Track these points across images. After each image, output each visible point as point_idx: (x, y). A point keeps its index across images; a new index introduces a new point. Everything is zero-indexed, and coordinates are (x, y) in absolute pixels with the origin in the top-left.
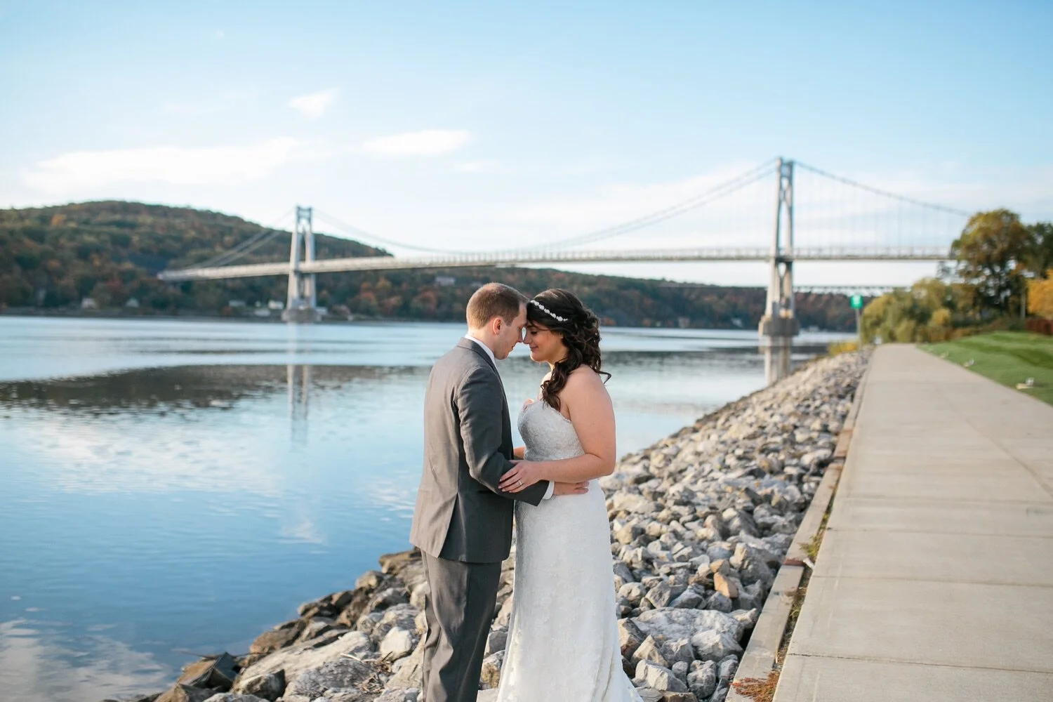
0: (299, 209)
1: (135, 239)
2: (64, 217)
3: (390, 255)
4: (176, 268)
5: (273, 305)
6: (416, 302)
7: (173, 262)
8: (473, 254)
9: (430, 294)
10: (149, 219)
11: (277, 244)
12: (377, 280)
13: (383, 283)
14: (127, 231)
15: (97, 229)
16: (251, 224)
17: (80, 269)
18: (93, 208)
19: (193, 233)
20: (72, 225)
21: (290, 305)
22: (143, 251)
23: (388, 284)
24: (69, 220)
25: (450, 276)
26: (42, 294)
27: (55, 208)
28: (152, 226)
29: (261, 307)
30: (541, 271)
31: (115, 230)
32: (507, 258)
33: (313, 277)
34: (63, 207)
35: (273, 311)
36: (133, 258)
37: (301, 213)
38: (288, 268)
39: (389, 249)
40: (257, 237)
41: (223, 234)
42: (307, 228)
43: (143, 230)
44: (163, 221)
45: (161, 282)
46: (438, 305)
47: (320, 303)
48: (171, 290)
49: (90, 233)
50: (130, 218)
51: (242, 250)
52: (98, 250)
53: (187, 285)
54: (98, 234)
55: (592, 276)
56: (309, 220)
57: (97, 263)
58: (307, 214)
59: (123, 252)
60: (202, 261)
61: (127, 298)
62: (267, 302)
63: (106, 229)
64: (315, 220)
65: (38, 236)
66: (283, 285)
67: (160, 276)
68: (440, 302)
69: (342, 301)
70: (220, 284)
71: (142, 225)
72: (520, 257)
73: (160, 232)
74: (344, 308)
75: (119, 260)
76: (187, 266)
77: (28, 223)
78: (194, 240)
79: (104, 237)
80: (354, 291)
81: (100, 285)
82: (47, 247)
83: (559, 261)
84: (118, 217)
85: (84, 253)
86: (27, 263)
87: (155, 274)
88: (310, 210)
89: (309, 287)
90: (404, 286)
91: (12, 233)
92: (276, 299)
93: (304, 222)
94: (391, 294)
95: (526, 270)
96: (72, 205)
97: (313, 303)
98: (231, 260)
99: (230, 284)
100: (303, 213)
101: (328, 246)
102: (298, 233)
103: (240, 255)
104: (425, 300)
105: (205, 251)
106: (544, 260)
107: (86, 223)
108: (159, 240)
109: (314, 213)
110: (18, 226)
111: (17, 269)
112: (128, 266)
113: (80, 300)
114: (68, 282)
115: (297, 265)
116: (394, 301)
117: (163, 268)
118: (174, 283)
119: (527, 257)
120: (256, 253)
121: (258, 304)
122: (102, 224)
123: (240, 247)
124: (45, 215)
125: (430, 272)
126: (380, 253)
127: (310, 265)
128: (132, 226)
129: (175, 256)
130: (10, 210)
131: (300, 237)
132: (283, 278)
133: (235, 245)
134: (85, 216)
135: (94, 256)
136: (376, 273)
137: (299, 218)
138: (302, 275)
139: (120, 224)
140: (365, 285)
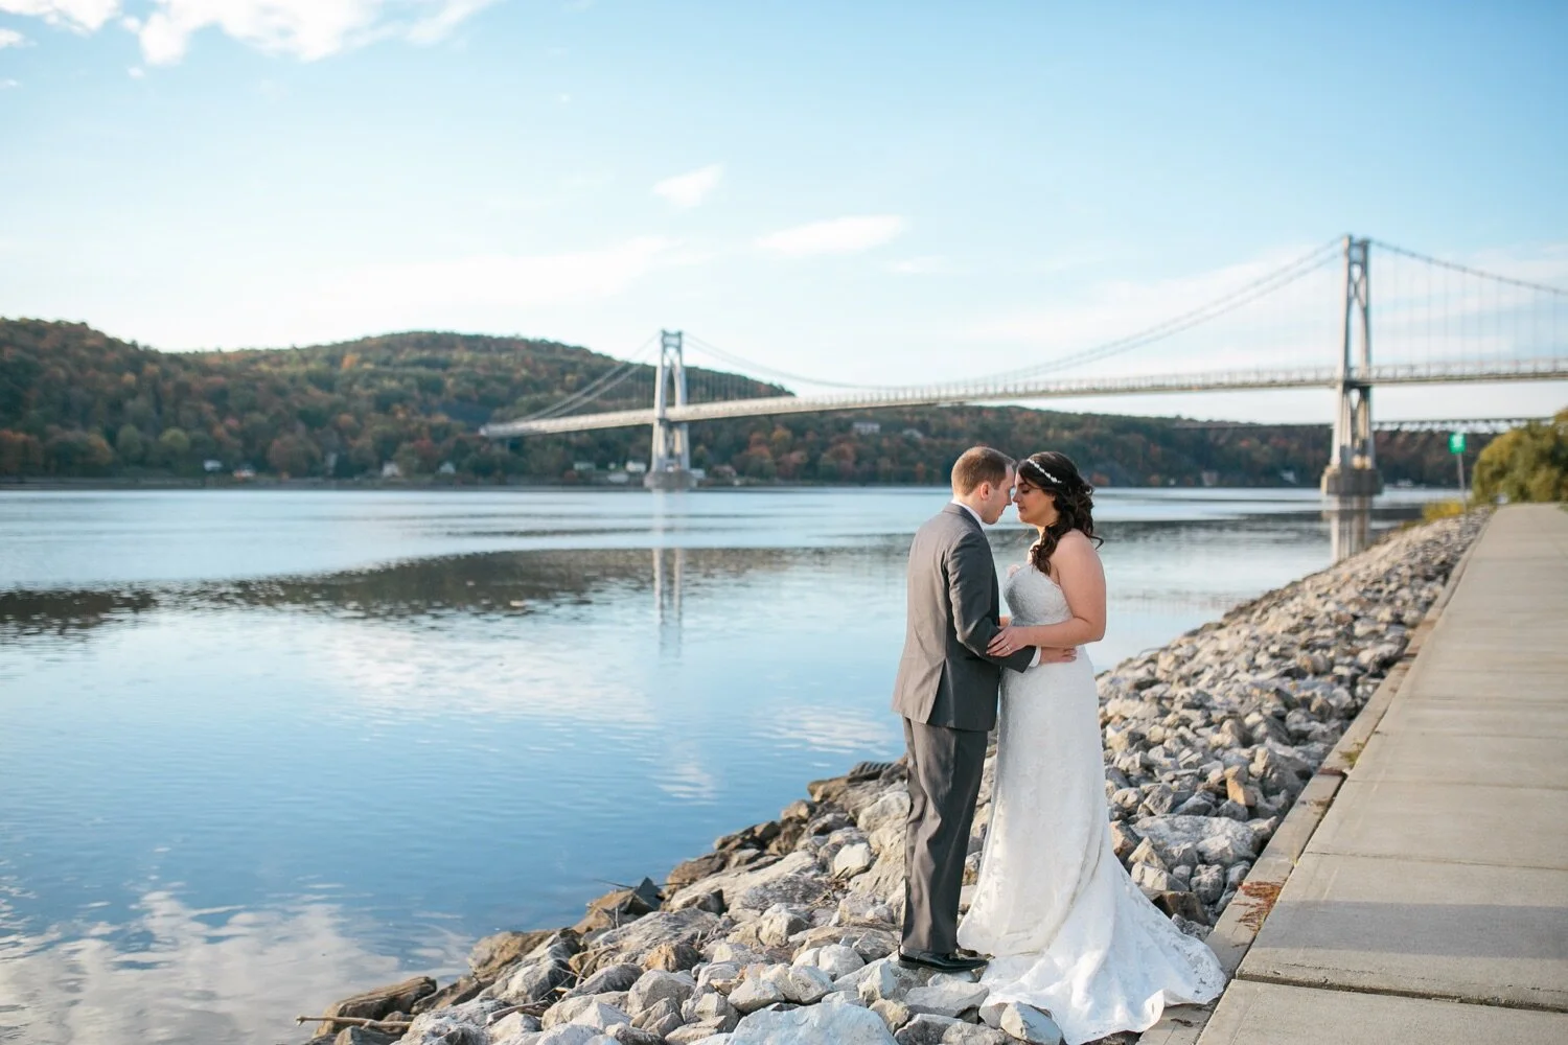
0: (665, 334)
1: (450, 382)
2: (358, 356)
3: (790, 394)
4: (502, 420)
5: (631, 466)
6: (826, 458)
7: (498, 412)
8: (905, 389)
9: (847, 448)
10: (467, 356)
11: (635, 383)
12: (773, 429)
13: (781, 433)
14: (438, 372)
15: (400, 370)
16: (600, 356)
17: (379, 426)
18: (395, 343)
19: (524, 373)
20: (369, 366)
21: (655, 466)
22: (461, 398)
23: (788, 434)
24: (365, 360)
25: (873, 420)
26: (332, 460)
27: (346, 345)
28: (471, 364)
29: (616, 471)
30: (1000, 410)
31: (422, 370)
32: (953, 393)
33: (686, 426)
34: (356, 342)
35: (632, 475)
36: (446, 408)
37: (668, 340)
38: (650, 416)
39: (788, 387)
40: (610, 374)
41: (564, 373)
42: (677, 361)
43: (458, 370)
44: (484, 356)
45: (484, 439)
46: (857, 463)
47: (696, 463)
48: (497, 450)
49: (392, 377)
50: (442, 355)
51: (588, 394)
52: (401, 398)
53: (517, 443)
54: (401, 378)
55: (1075, 414)
56: (679, 349)
57: (401, 416)
58: (675, 341)
59: (435, 401)
60: (536, 410)
61: (440, 463)
62: (624, 464)
63: (409, 370)
64: (685, 348)
65: (325, 382)
66: (643, 441)
67: (483, 432)
68: (860, 458)
69: (725, 458)
70: (561, 439)
71: (458, 364)
72: (972, 392)
73: (480, 372)
74: (727, 468)
75: (429, 412)
76: (517, 417)
77: (313, 366)
78: (526, 381)
79: (407, 381)
80: (742, 445)
81: (405, 446)
82: (338, 397)
83: (1027, 395)
84: (426, 354)
85: (384, 404)
86: (313, 420)
87: (476, 430)
88: (679, 335)
89: (680, 441)
90: (810, 436)
91: (293, 379)
92: (636, 460)
93: (671, 351)
94: (792, 447)
95: (980, 409)
96: (367, 339)
97: (685, 463)
98: (575, 407)
99: (573, 439)
100: (671, 340)
101: (705, 384)
102: (664, 367)
103: (587, 401)
104: (840, 455)
105: (540, 397)
106: (1005, 395)
107: (386, 363)
108: (480, 383)
109: (685, 338)
110: (301, 370)
111: (301, 427)
112: (441, 419)
113: (380, 467)
114: (365, 442)
115: (663, 411)
116: (796, 457)
117: (486, 420)
118: (501, 440)
119: (981, 390)
120: (606, 396)
121: (612, 466)
122: (405, 364)
123: (586, 389)
124: (334, 354)
125: (845, 416)
126: (776, 392)
127: (681, 411)
128: (445, 366)
129: (502, 405)
131: (667, 372)
132: (646, 429)
133: (580, 385)
134: (384, 354)
135: (397, 406)
136: (771, 419)
137: (665, 347)
138: (670, 425)
139: (429, 364)
140: (756, 436)
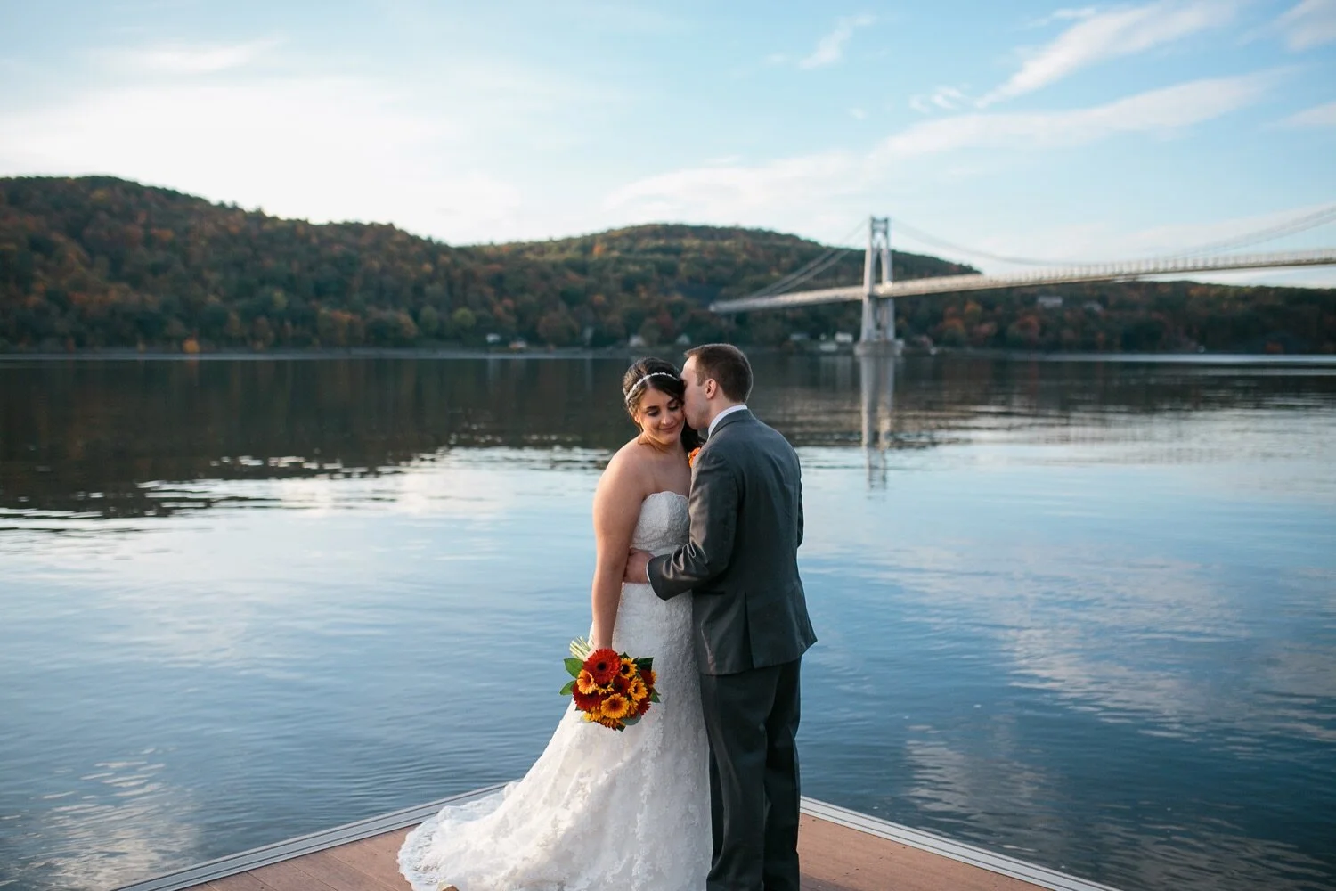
0: (874, 221)
1: (682, 267)
2: (605, 245)
3: (977, 273)
4: (728, 298)
5: (841, 337)
6: (1013, 330)
7: (724, 291)
8: (1097, 266)
9: (1032, 320)
10: (696, 243)
11: (847, 264)
12: (965, 303)
13: (972, 307)
14: (671, 258)
15: (641, 257)
16: (808, 242)
17: (626, 303)
18: (635, 235)
19: (744, 256)
20: (615, 254)
21: (864, 337)
22: (691, 279)
23: (979, 308)
24: (610, 249)
25: (1057, 294)
26: (589, 333)
27: (594, 237)
28: (700, 250)
29: (827, 341)
30: (1174, 284)
31: (659, 256)
32: (1126, 270)
33: (890, 302)
34: (602, 234)
35: (841, 344)
36: (680, 288)
37: (876, 226)
38: (861, 292)
40: (822, 258)
41: (778, 257)
42: (883, 246)
43: (690, 255)
44: (710, 244)
45: (714, 315)
46: (1042, 333)
47: (898, 334)
48: (724, 323)
49: (635, 262)
50: (674, 243)
51: (805, 274)
52: (644, 280)
53: (742, 318)
54: (642, 263)
55: (1248, 287)
56: (886, 233)
57: (644, 295)
58: (882, 226)
59: (671, 283)
60: (757, 288)
61: (678, 334)
62: (834, 335)
63: (649, 257)
64: (892, 233)
65: (581, 268)
66: (852, 314)
67: (712, 308)
68: (1044, 328)
69: (922, 330)
70: (779, 313)
71: (688, 250)
72: (1143, 268)
73: (708, 257)
74: (924, 339)
75: (667, 292)
76: (739, 296)
77: (569, 255)
78: (746, 265)
79: (648, 266)
80: (937, 318)
81: (650, 321)
82: (591, 280)
83: (1195, 270)
84: (661, 242)
85: (629, 285)
86: (571, 299)
87: (706, 306)
88: (886, 221)
89: (887, 315)
90: (999, 310)
91: (554, 265)
92: (844, 331)
93: (879, 236)
94: (982, 321)
95: (1154, 285)
96: (611, 231)
97: (891, 334)
98: (790, 286)
99: (789, 313)
100: (879, 225)
101: (907, 266)
102: (873, 249)
103: (803, 280)
104: (1025, 327)
105: (761, 277)
106: (1175, 271)
107: (629, 250)
108: (708, 267)
109: (892, 225)
110: (560, 258)
111: (562, 305)
112: (677, 297)
113: (628, 338)
114: (615, 318)
115: (872, 288)
116: (986, 328)
117: (713, 298)
118: (728, 315)
119: (1151, 267)
120: (817, 277)
121: (823, 337)
122: (645, 251)
123: (803, 270)
124: (586, 244)
125: (1030, 291)
126: (965, 270)
127: (887, 287)
128: (678, 252)
129: (724, 284)
130: (547, 242)
131: (875, 255)
132: (856, 305)
133: (794, 268)
134: (626, 243)
135: (641, 287)
136: (964, 295)
137: (873, 231)
138: (877, 300)
139: (664, 250)
140: (951, 310)
